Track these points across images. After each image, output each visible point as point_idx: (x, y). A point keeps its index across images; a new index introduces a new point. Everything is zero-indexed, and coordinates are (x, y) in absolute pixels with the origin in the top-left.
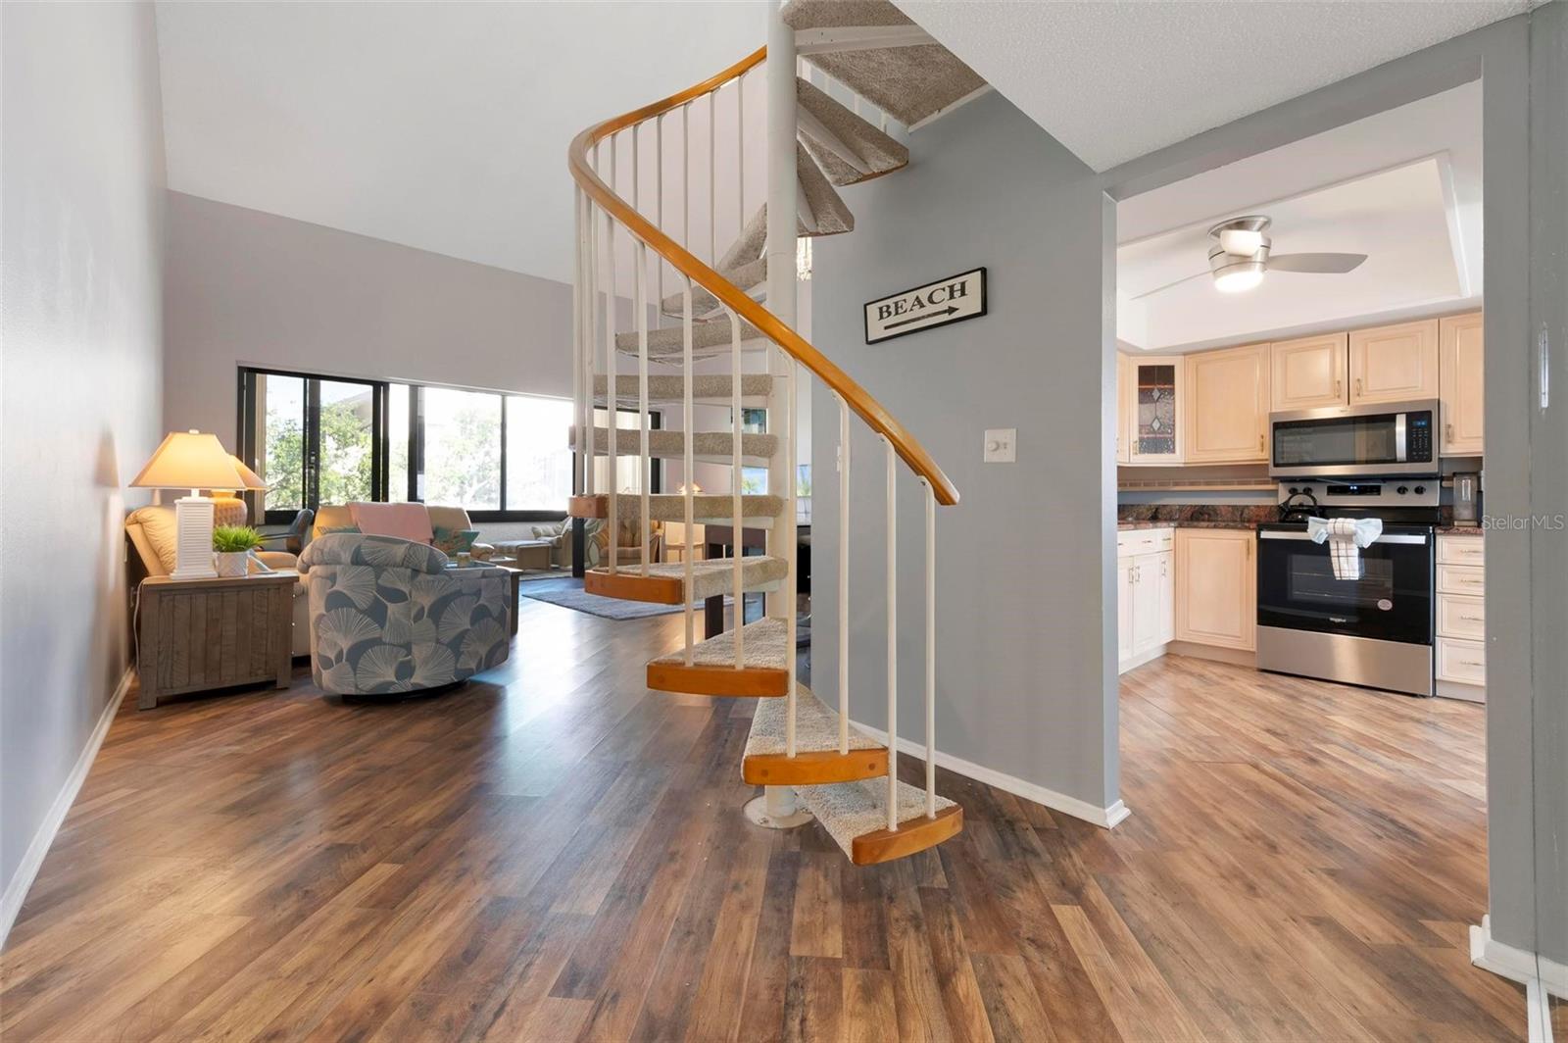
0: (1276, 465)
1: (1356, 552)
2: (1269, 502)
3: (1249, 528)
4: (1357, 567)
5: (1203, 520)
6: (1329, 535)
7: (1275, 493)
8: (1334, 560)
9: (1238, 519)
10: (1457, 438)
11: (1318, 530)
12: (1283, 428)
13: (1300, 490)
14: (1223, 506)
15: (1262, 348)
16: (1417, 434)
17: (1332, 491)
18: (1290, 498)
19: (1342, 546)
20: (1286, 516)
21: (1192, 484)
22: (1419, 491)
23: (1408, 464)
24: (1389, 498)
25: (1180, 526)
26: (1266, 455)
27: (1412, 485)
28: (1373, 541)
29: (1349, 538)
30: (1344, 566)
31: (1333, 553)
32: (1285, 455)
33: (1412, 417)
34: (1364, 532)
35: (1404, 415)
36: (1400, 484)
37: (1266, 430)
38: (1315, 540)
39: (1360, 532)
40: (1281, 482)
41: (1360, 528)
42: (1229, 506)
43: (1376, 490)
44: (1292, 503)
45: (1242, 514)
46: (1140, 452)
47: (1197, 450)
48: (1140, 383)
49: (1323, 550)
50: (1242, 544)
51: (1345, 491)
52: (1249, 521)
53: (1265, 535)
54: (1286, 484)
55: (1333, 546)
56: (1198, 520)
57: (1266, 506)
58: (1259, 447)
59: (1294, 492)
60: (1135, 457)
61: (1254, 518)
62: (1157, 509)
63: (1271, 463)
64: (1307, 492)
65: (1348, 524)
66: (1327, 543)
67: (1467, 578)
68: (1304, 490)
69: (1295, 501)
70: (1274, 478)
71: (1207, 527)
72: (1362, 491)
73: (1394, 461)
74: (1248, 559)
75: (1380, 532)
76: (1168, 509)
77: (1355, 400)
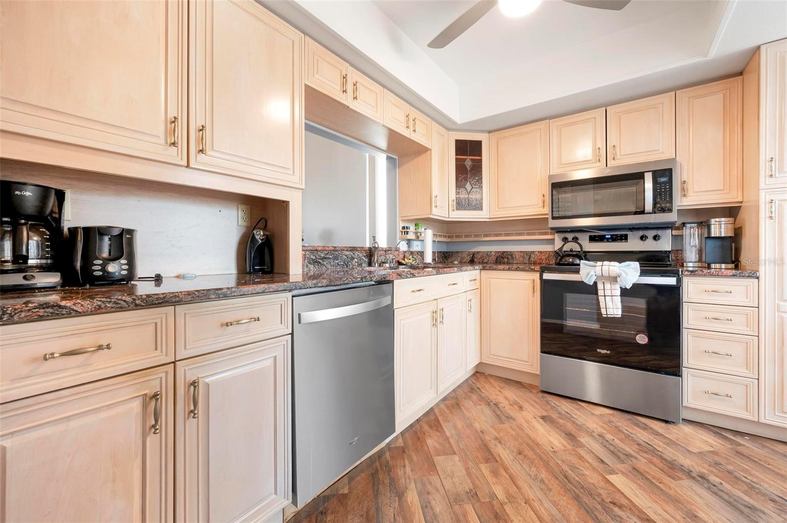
0: (553, 218)
1: (618, 292)
2: (548, 248)
3: (533, 270)
4: (619, 305)
5: (504, 263)
6: (598, 277)
7: (552, 241)
8: (601, 299)
9: (527, 262)
10: (690, 193)
11: (588, 272)
12: (558, 186)
13: (570, 239)
14: (517, 252)
15: (542, 125)
16: (661, 189)
17: (593, 239)
18: (563, 245)
19: (608, 286)
20: (561, 260)
21: (497, 235)
22: (656, 238)
23: (653, 215)
24: (634, 244)
25: (484, 269)
26: (547, 210)
27: (651, 234)
28: (634, 282)
29: (614, 279)
30: (609, 304)
31: (601, 293)
32: (560, 209)
33: (656, 174)
34: (626, 274)
35: (651, 173)
36: (641, 233)
37: (547, 190)
38: (586, 281)
39: (624, 274)
40: (557, 232)
41: (623, 271)
42: (521, 252)
43: (624, 238)
44: (565, 249)
45: (529, 258)
46: (457, 209)
47: (498, 208)
48: (456, 155)
49: (592, 290)
50: (528, 284)
51: (601, 239)
52: (535, 264)
53: (547, 276)
54: (559, 234)
55: (600, 286)
56: (500, 263)
57: (546, 252)
58: (541, 204)
59: (565, 240)
60: (453, 213)
61: (538, 261)
62: (474, 255)
63: (550, 216)
64: (575, 239)
65: (612, 267)
66: (595, 283)
67: (711, 315)
68: (573, 239)
69: (567, 247)
70: (552, 229)
71: (504, 270)
72: (614, 239)
73: (643, 212)
74: (533, 296)
75: (639, 274)
76: (481, 254)
77: (611, 163)
